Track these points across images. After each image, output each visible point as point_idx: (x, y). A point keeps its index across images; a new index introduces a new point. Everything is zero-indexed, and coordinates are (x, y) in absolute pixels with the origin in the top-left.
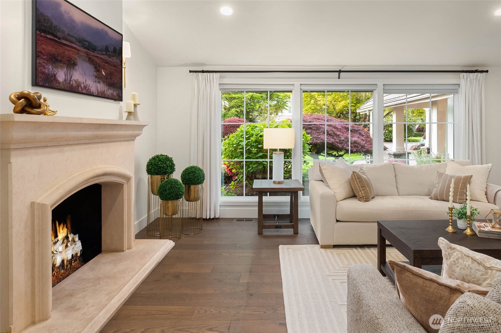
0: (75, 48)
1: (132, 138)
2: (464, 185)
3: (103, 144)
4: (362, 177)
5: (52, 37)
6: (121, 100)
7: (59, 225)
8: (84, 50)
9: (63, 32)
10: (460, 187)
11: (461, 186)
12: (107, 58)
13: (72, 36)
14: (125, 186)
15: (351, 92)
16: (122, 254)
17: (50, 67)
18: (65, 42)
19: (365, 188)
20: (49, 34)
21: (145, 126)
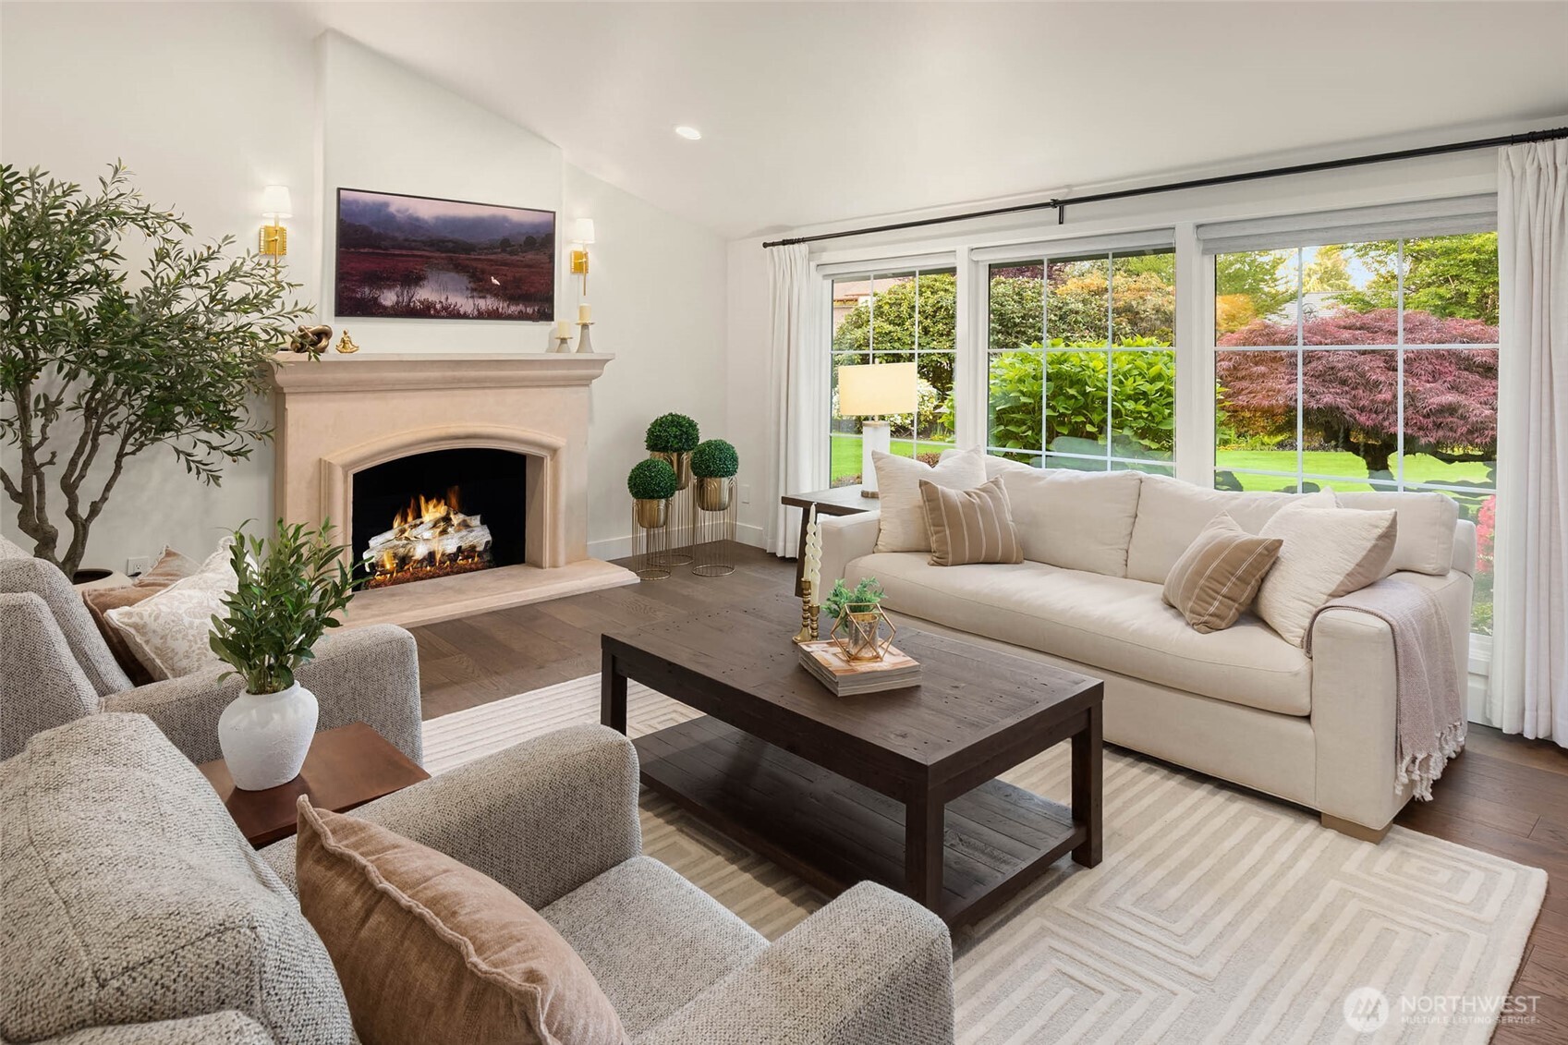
0: (421, 256)
1: (585, 382)
2: (1230, 569)
3: (487, 391)
4: (938, 499)
5: (371, 250)
6: (552, 320)
7: (427, 501)
8: (443, 255)
9: (394, 239)
10: (1208, 573)
11: (1214, 570)
12: (508, 257)
13: (414, 241)
14: (548, 463)
15: (1113, 257)
16: (539, 571)
17: (366, 289)
18: (397, 252)
19: (942, 528)
20: (364, 248)
21: (608, 360)
